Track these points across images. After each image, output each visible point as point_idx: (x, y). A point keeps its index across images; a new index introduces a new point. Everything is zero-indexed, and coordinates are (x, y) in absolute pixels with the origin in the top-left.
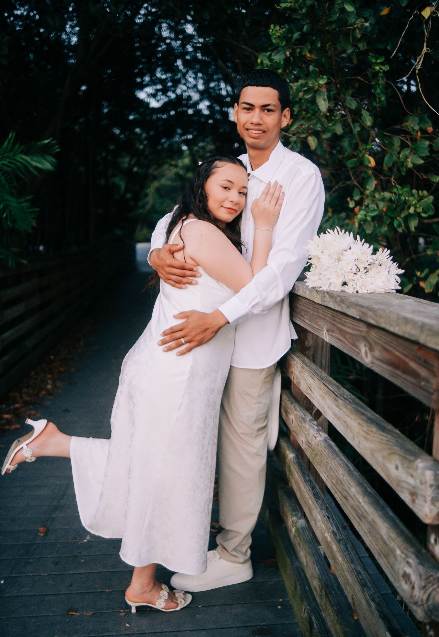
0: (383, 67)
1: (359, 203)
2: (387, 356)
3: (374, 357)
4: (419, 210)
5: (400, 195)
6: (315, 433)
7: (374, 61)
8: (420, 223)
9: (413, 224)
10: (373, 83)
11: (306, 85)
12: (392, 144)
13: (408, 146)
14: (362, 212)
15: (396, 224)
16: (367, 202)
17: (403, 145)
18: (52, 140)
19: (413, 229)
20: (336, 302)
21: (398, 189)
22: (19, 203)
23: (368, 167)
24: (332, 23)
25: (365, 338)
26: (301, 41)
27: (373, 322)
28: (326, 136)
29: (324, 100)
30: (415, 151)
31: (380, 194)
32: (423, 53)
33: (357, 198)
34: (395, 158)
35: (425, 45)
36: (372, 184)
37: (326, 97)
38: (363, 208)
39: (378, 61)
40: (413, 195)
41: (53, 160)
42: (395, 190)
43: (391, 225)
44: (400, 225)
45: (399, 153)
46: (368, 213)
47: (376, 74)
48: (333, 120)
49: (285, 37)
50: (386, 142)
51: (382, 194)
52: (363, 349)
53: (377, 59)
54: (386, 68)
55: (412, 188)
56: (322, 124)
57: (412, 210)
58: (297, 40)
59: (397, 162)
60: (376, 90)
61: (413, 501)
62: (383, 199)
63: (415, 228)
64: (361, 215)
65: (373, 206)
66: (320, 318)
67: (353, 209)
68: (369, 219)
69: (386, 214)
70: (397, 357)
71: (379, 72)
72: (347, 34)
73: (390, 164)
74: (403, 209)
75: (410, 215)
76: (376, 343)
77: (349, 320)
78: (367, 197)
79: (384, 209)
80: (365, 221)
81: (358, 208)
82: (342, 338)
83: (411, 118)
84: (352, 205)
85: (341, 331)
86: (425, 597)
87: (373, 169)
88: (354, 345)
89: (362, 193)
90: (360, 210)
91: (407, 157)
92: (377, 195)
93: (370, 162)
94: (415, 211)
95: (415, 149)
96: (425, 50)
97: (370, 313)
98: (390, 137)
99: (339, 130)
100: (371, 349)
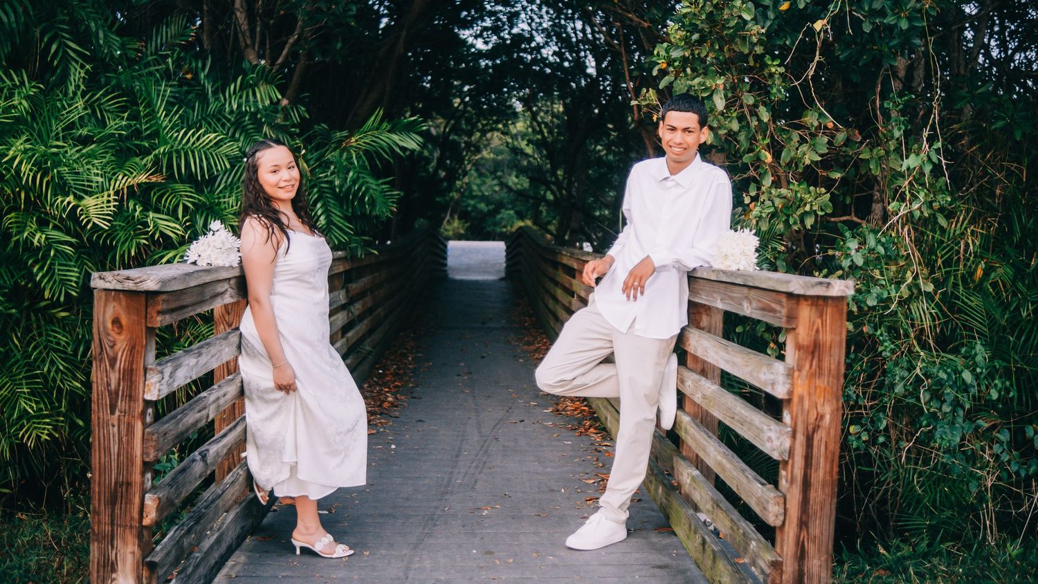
0: (778, 69)
1: (755, 199)
2: (760, 305)
3: (752, 308)
4: (815, 208)
5: (796, 192)
6: (710, 386)
7: (770, 63)
8: (816, 221)
9: (809, 222)
10: (770, 83)
11: (704, 84)
12: (790, 139)
13: (807, 142)
14: (758, 209)
15: (791, 221)
16: (762, 198)
17: (803, 141)
18: (419, 117)
19: (809, 227)
20: (727, 276)
21: (795, 186)
22: (378, 185)
23: (764, 163)
24: (729, 28)
25: (747, 298)
26: (700, 42)
27: (751, 284)
28: (722, 132)
29: (721, 98)
30: (813, 148)
31: (776, 191)
32: (815, 61)
33: (753, 193)
34: (793, 154)
35: (818, 53)
36: (767, 181)
37: (723, 96)
38: (759, 204)
39: (775, 63)
40: (810, 193)
41: (420, 139)
42: (791, 187)
43: (786, 222)
44: (795, 223)
45: (797, 149)
46: (763, 209)
47: (771, 75)
48: (729, 117)
49: (684, 40)
50: (785, 136)
51: (779, 190)
52: (746, 304)
53: (773, 61)
54: (782, 70)
55: (809, 186)
56: (718, 121)
57: (807, 208)
58: (696, 41)
59: (795, 158)
60: (772, 88)
61: (773, 388)
62: (779, 196)
63: (811, 226)
64: (756, 211)
65: (768, 203)
66: (715, 292)
67: (748, 205)
68: (764, 215)
69: (781, 211)
70: (766, 304)
71: (775, 73)
72: (744, 38)
73: (788, 160)
74: (799, 207)
75: (806, 213)
76: (754, 299)
77: (737, 288)
78: (763, 193)
79: (780, 206)
80: (760, 217)
81: (753, 203)
82: (731, 302)
83: (810, 113)
84: (747, 200)
85: (731, 298)
86: (779, 444)
87: (770, 165)
88: (740, 304)
89: (759, 189)
90: (755, 206)
91: (805, 154)
92: (773, 191)
93: (766, 158)
94: (811, 208)
95: (814, 145)
96: (817, 58)
97: (750, 279)
98: (788, 131)
99: (735, 126)
100: (750, 303)
